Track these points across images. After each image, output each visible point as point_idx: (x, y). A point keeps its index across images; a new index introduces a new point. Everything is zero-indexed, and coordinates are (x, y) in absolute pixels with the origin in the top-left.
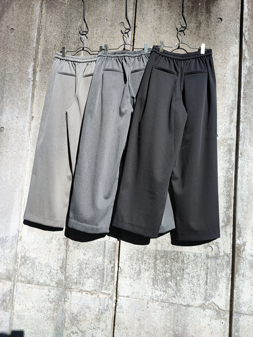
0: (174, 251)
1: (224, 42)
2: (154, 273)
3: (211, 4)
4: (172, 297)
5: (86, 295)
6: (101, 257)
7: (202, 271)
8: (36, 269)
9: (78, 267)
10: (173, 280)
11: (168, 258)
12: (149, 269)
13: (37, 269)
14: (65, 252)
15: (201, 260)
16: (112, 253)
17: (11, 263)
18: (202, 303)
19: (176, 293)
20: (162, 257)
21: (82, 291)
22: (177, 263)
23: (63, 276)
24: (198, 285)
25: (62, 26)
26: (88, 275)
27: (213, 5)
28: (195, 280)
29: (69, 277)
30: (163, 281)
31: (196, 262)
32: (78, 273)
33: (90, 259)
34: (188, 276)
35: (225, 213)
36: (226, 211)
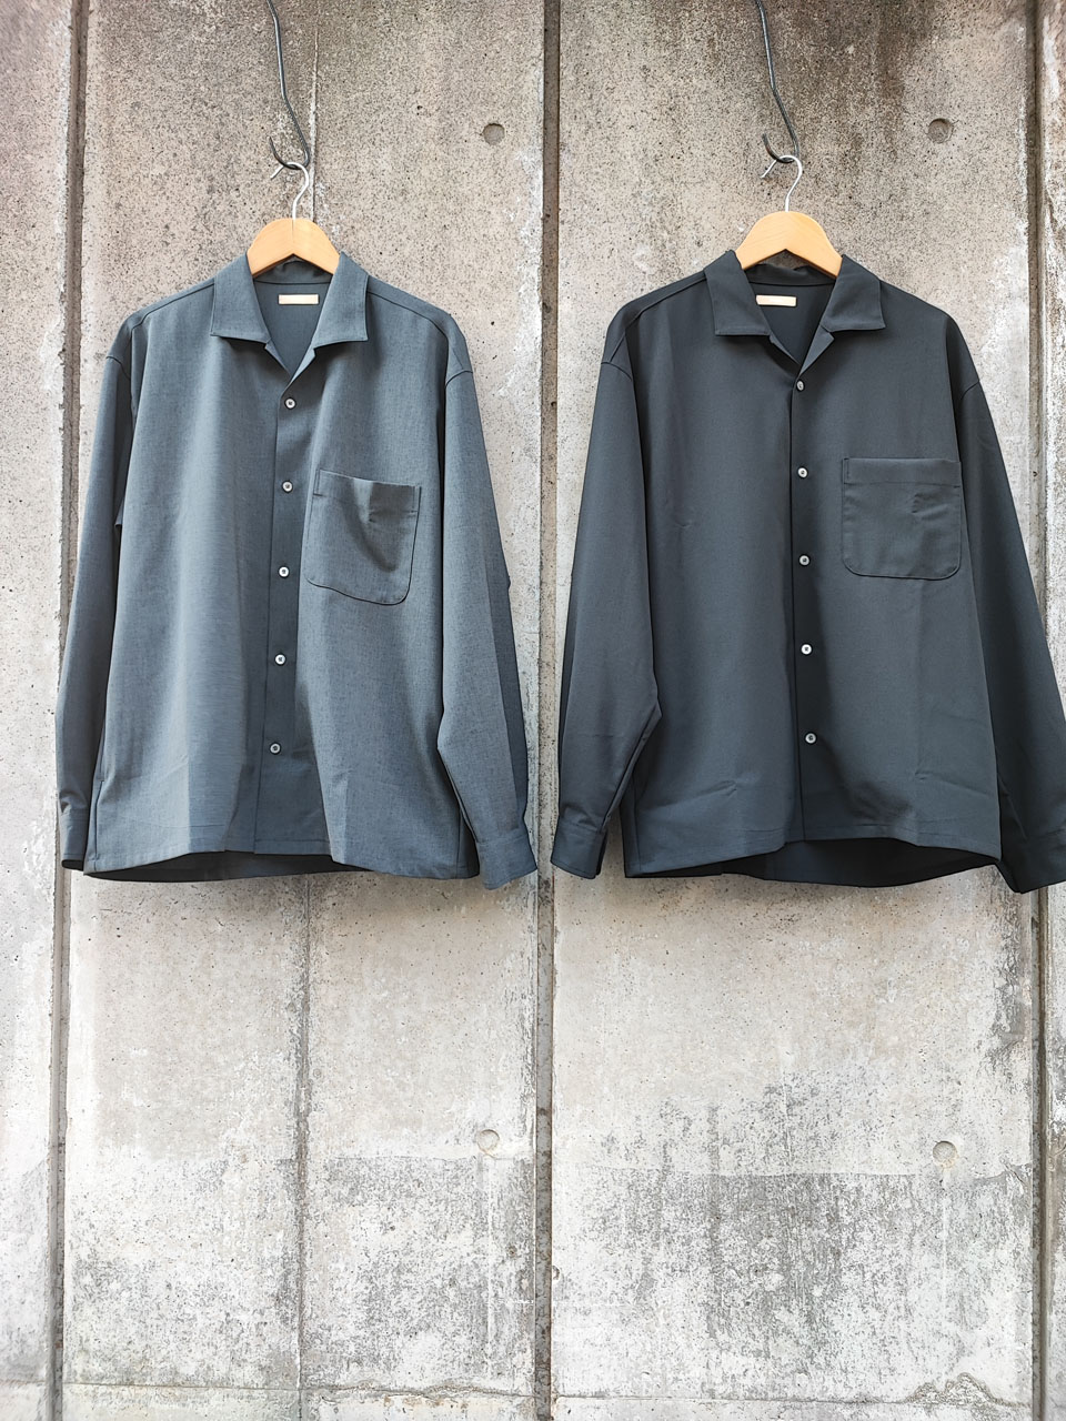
0: (794, 1175)
1: (967, 233)
2: (711, 1279)
3: (903, 54)
4: (792, 1372)
5: (407, 1408)
6: (468, 1232)
7: (915, 1251)
8: (156, 1316)
9: (362, 1289)
10: (795, 1302)
11: (770, 1209)
12: (687, 1267)
13: (162, 1316)
14: (290, 1221)
15: (909, 1206)
16: (518, 1208)
17: (30, 1298)
18: (922, 1384)
19: (811, 1357)
20: (742, 1208)
21: (391, 1391)
22: (810, 1226)
23: (293, 1334)
24: (902, 1310)
25: (195, 130)
26: (412, 1319)
27: (910, 56)
28: (888, 1293)
29: (319, 1336)
30: (751, 1309)
31: (891, 1215)
32: (360, 1315)
33: (417, 1246)
34: (859, 1278)
35: (1004, 993)
36: (1008, 985)
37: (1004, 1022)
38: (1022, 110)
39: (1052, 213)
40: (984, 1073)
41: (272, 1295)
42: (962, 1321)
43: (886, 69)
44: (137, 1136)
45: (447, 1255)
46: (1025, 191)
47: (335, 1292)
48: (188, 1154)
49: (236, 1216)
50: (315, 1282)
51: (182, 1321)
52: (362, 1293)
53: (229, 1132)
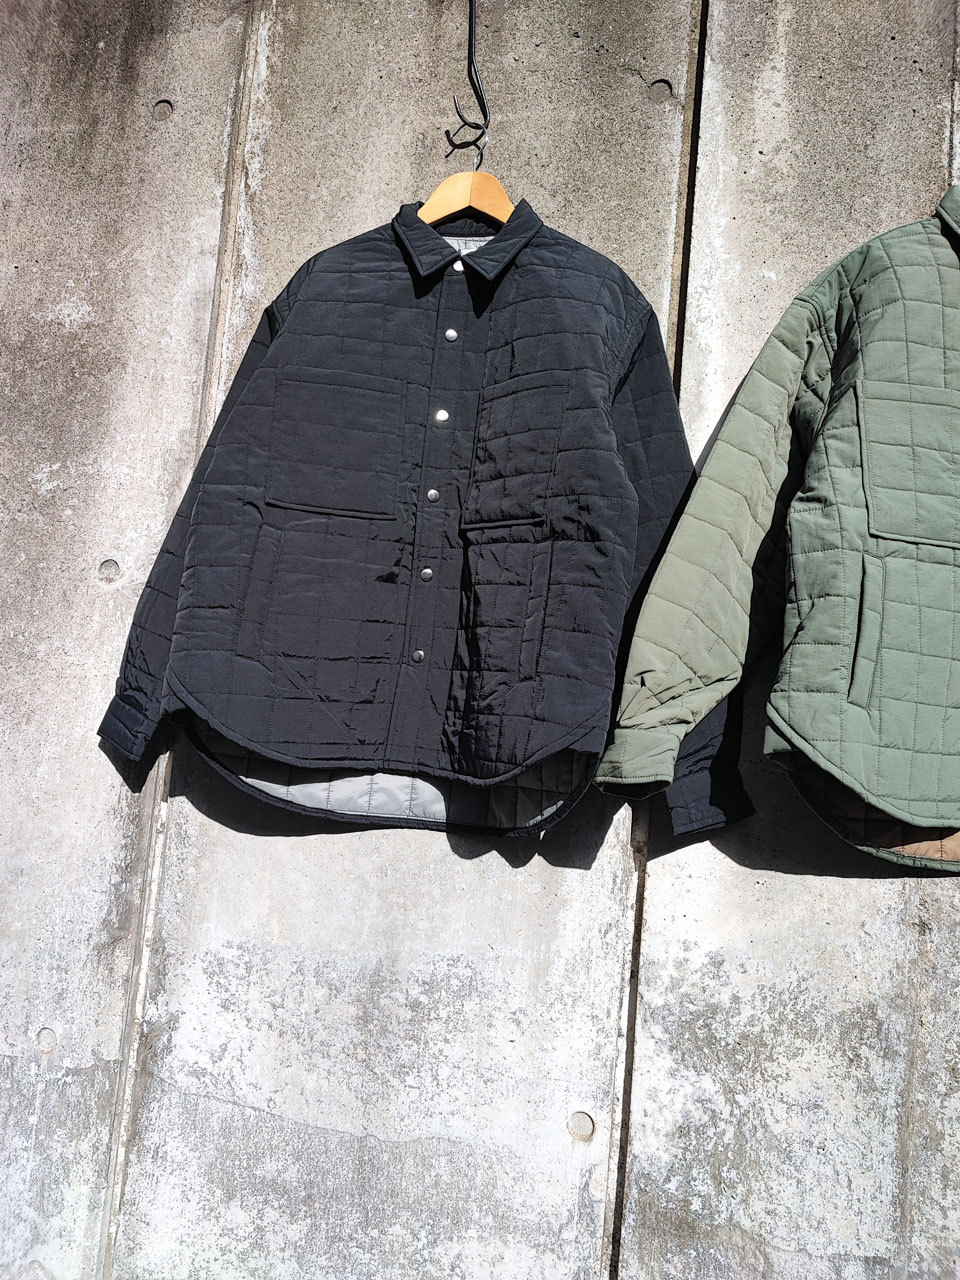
1: (172, 198)
3: (141, 47)
7: (9, 1131)
15: (9, 1086)
27: (147, 48)
35: (117, 890)
36: (122, 882)
37: (114, 918)
38: (232, 90)
39: (247, 179)
40: (89, 964)
42: (40, 1209)
43: (126, 61)
46: (226, 160)
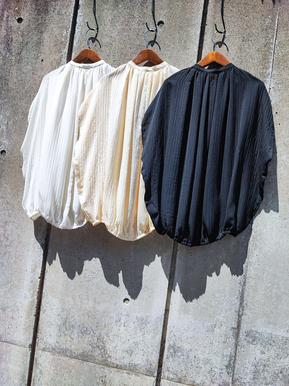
41: (225, 365)
44: (190, 312)
45: (280, 364)
47: (244, 368)
48: (205, 320)
49: (217, 341)
50: (239, 364)
51: (198, 368)
52: (253, 370)
53: (217, 316)
